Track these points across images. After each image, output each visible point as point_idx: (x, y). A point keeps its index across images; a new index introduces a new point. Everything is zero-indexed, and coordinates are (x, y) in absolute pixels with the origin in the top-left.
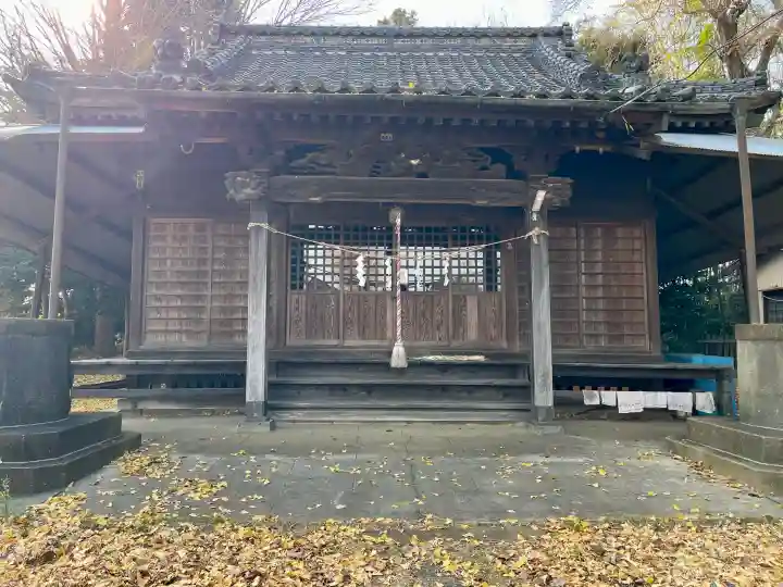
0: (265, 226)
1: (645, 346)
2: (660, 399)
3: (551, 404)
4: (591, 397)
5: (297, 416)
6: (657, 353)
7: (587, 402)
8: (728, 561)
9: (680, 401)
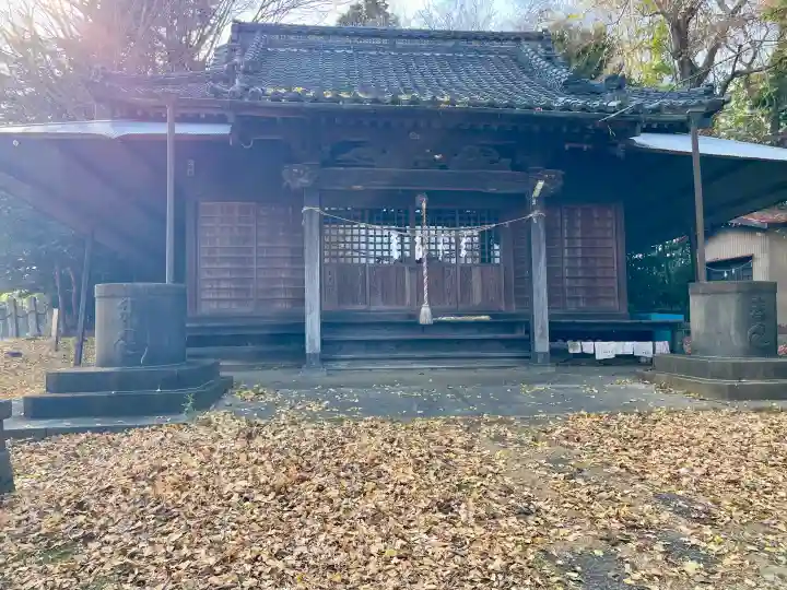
0: (317, 210)
1: (615, 305)
2: (628, 347)
3: (547, 350)
4: (574, 347)
6: (624, 311)
7: (571, 351)
8: (689, 427)
9: (643, 348)
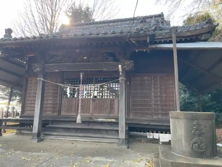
0: (42, 79)
4: (150, 135)
5: (52, 137)
7: (148, 137)
